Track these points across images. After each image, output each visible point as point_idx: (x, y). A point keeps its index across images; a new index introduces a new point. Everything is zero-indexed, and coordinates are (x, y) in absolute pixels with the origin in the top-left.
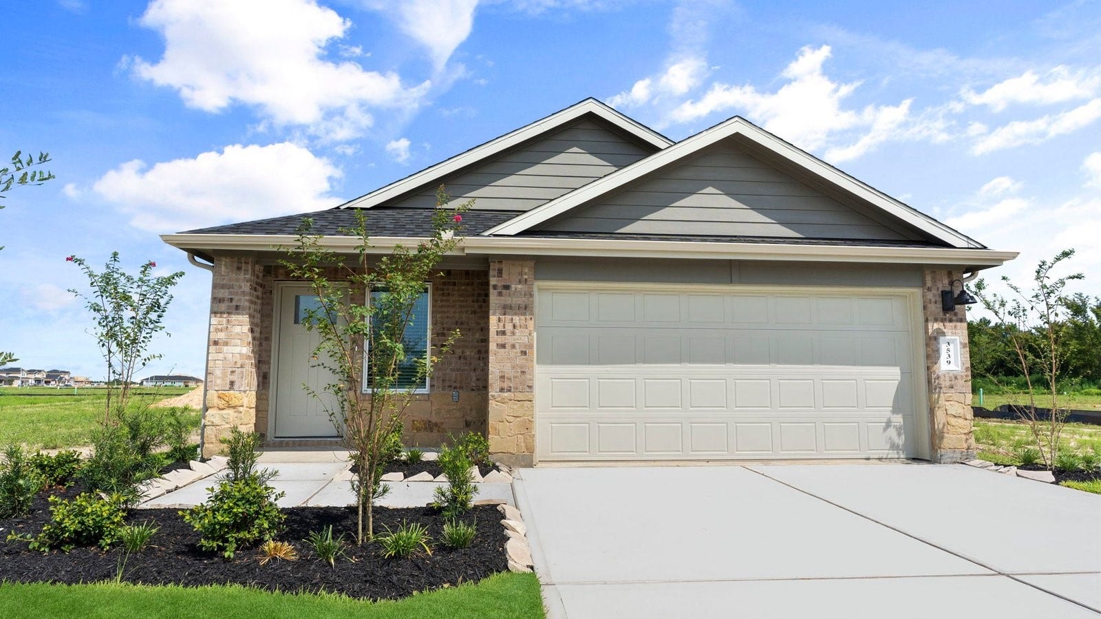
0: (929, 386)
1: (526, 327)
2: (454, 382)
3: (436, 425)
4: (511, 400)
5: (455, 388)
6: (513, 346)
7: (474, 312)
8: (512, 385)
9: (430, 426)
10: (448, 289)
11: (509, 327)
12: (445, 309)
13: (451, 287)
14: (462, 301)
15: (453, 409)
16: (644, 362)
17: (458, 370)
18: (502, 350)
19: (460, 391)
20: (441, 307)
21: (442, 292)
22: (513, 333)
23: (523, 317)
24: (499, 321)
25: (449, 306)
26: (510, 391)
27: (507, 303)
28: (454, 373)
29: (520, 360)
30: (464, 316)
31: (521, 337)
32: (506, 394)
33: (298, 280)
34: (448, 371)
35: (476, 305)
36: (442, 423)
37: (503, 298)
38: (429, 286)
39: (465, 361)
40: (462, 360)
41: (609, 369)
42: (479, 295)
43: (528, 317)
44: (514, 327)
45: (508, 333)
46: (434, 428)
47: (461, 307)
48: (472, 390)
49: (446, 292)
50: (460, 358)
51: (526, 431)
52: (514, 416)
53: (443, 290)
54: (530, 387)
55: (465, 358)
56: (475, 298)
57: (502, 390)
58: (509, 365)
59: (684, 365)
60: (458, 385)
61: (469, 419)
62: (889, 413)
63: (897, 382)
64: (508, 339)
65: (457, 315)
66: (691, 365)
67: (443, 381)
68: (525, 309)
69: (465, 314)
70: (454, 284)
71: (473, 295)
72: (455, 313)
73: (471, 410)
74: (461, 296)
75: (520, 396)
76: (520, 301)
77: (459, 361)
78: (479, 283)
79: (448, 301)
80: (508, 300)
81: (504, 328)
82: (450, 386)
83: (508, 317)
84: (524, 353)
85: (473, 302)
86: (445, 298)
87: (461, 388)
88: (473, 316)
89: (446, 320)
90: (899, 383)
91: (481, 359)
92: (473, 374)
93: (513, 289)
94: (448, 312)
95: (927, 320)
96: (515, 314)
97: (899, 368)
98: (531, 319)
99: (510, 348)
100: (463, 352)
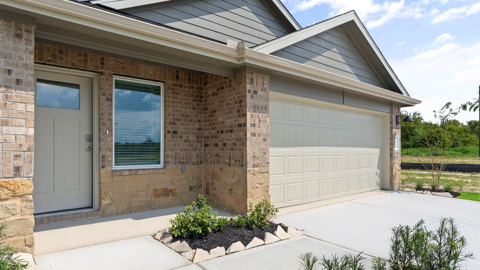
0: (391, 157)
1: (266, 122)
2: (182, 159)
3: (171, 191)
4: (258, 173)
5: (183, 163)
6: (259, 135)
7: (194, 108)
8: (259, 162)
9: (167, 192)
10: (177, 90)
11: (257, 121)
12: (176, 105)
13: (179, 88)
14: (187, 99)
15: (181, 179)
16: (306, 146)
17: (184, 150)
18: (254, 138)
19: (186, 165)
20: (173, 102)
21: (172, 91)
22: (259, 126)
23: (264, 115)
24: (252, 117)
25: (177, 102)
26: (258, 166)
27: (256, 104)
28: (182, 152)
29: (263, 145)
30: (188, 110)
31: (263, 130)
32: (256, 169)
33: (44, 64)
34: (178, 151)
35: (195, 103)
36: (175, 189)
37: (254, 100)
38: (161, 85)
39: (189, 144)
40: (187, 142)
41: (292, 150)
42: (197, 96)
43: (267, 115)
44: (260, 121)
45: (257, 126)
46: (170, 193)
47: (185, 103)
48: (194, 164)
49: (175, 91)
50: (186, 141)
51: (266, 193)
52: (260, 184)
53: (173, 89)
54: (268, 163)
55: (189, 141)
56: (195, 98)
57: (254, 166)
58: (257, 148)
59: (321, 147)
60: (185, 161)
61: (192, 185)
62: (377, 169)
63: (378, 155)
64: (257, 130)
65: (183, 110)
66: (323, 148)
67: (175, 158)
68: (265, 109)
69: (188, 109)
70: (181, 86)
71: (193, 96)
72: (181, 107)
73: (193, 178)
74: (186, 95)
75: (263, 170)
76: (262, 103)
77: (185, 144)
78: (197, 87)
79: (177, 98)
80: (255, 102)
81: (255, 121)
82: (179, 162)
83: (257, 114)
84: (265, 140)
85: (193, 101)
86: (174, 96)
87: (187, 163)
88: (193, 111)
89: (176, 113)
90: (379, 156)
91: (199, 142)
92: (194, 153)
93: (259, 94)
94: (177, 107)
95: (392, 128)
96: (261, 112)
97: (379, 149)
98: (268, 116)
99: (258, 136)
100: (187, 137)
